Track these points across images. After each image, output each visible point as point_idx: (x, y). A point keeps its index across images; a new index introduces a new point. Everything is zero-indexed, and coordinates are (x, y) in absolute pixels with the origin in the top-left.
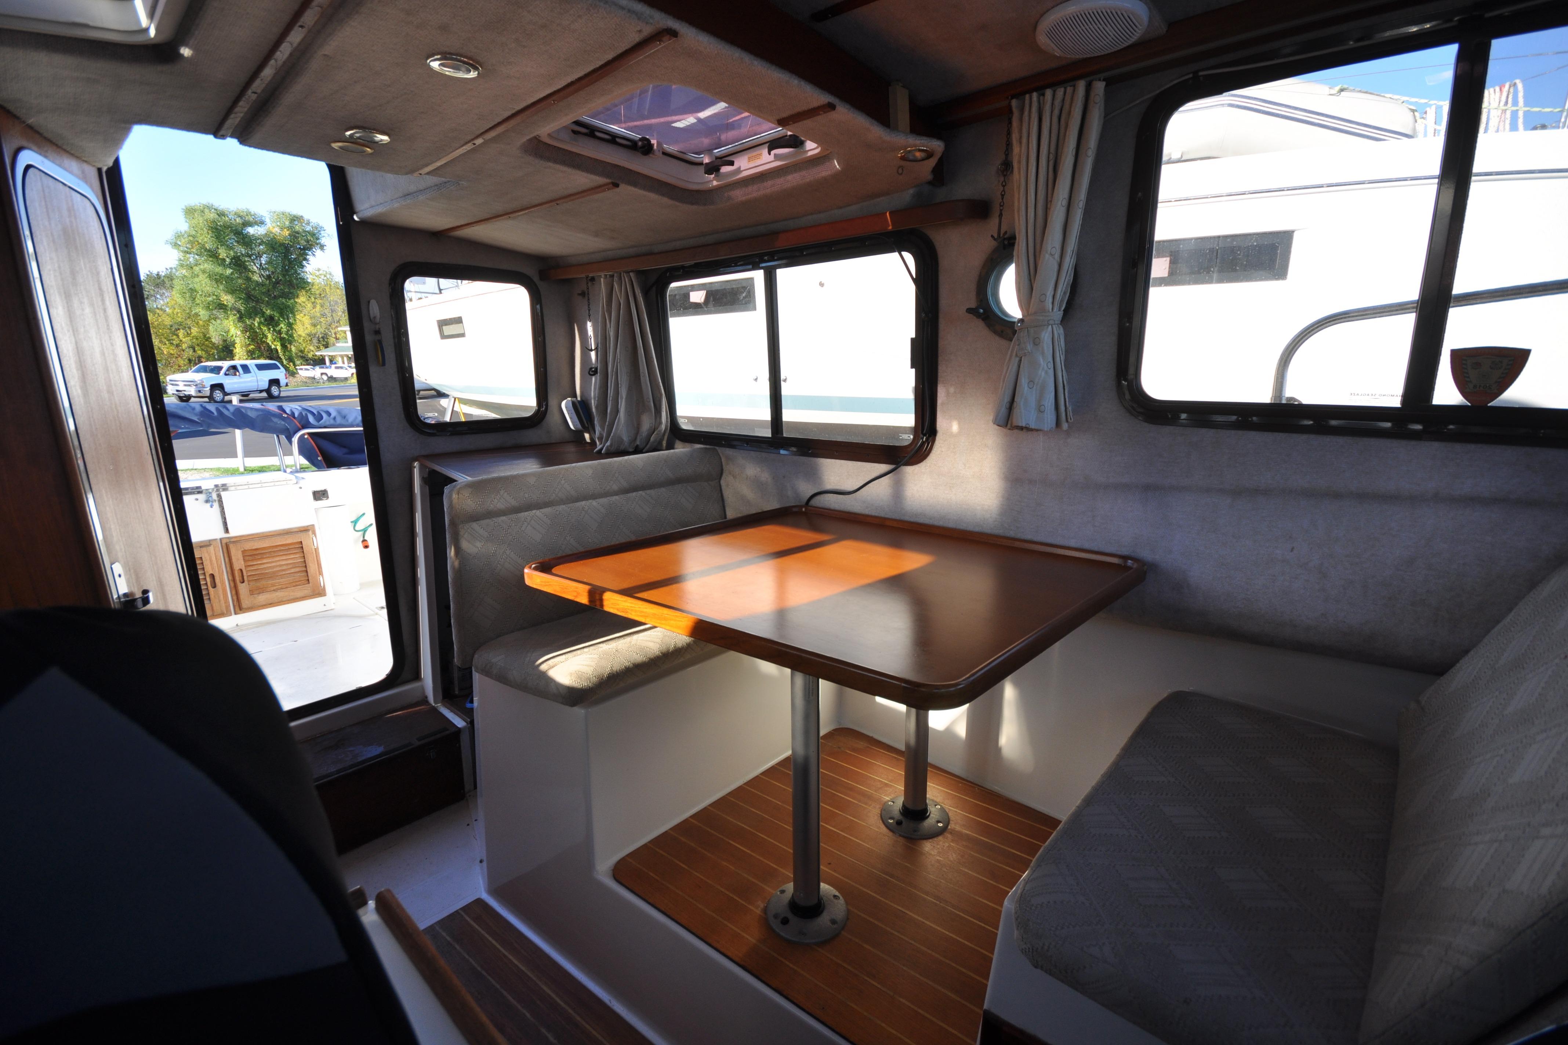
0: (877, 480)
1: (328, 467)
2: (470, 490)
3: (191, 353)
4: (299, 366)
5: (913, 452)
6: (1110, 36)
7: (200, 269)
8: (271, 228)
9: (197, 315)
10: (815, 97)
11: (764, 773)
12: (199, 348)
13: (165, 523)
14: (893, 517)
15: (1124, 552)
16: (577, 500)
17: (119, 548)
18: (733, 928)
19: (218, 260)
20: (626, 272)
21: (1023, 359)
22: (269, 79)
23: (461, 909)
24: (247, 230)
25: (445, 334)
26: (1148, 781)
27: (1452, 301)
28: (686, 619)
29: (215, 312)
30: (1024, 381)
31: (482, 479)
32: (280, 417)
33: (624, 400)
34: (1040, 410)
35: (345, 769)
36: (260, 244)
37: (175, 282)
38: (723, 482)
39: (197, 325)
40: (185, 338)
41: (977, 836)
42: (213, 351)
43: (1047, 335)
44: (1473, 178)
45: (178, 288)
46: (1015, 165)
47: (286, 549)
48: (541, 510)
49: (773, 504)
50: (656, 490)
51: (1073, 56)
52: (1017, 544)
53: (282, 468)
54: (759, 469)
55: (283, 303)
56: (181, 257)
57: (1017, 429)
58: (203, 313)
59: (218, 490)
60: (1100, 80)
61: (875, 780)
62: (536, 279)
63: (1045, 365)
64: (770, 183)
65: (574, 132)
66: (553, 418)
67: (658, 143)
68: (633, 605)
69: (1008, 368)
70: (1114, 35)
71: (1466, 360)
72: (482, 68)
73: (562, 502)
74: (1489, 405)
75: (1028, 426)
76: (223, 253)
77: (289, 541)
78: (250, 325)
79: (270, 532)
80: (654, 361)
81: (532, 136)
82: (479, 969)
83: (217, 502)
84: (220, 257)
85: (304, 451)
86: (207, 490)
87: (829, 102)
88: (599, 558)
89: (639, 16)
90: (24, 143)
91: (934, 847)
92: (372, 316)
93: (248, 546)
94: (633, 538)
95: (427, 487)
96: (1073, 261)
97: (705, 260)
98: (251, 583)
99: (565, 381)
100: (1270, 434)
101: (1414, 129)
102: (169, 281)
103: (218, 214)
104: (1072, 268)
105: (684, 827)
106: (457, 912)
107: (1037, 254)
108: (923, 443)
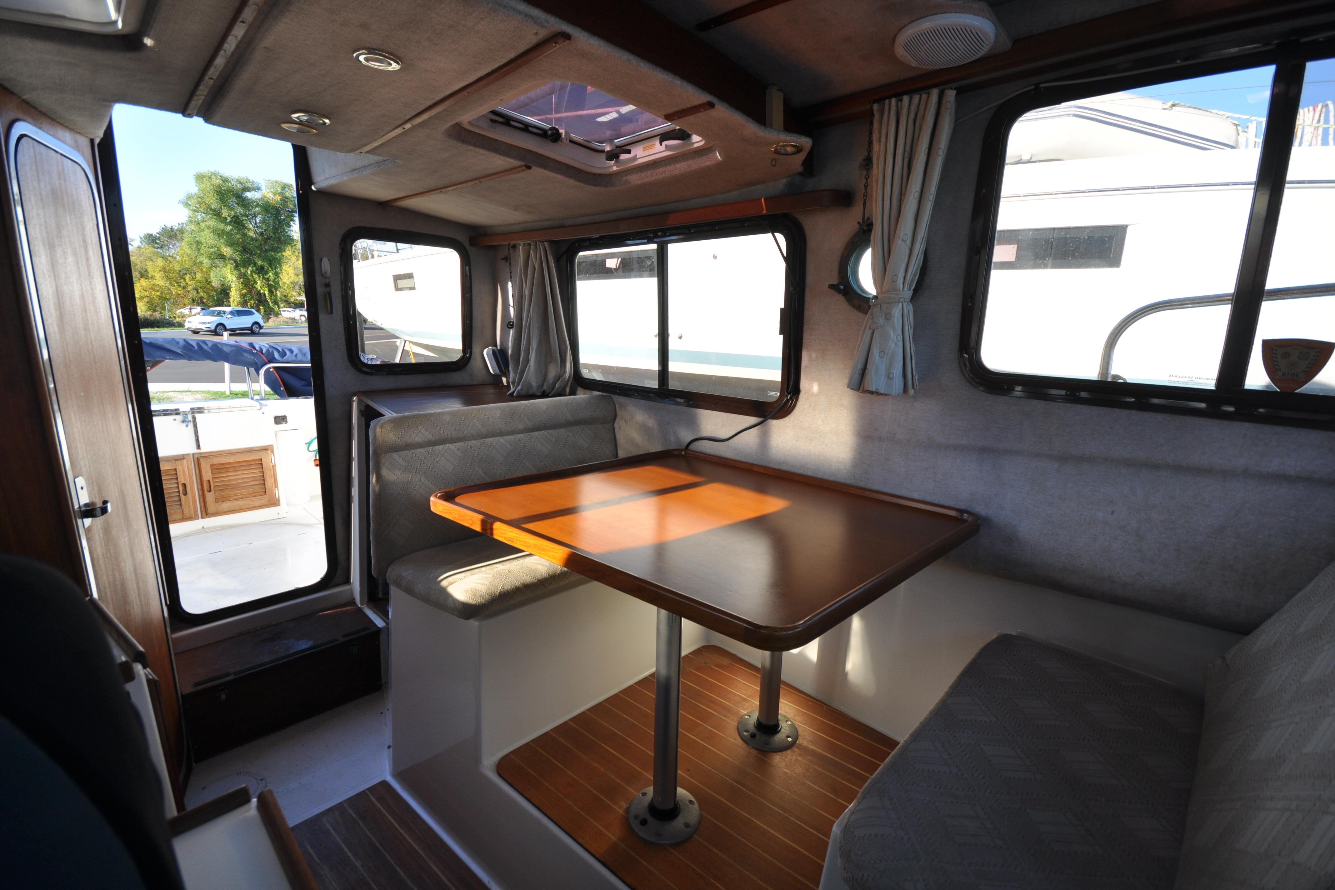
0: (747, 431)
1: (289, 397)
2: (392, 424)
3: (194, 294)
4: (282, 308)
5: (778, 408)
6: (960, 50)
7: (206, 226)
8: (266, 193)
9: (201, 263)
10: (696, 96)
11: (639, 683)
12: (202, 290)
13: (132, 442)
14: (760, 464)
15: (961, 506)
16: (486, 436)
17: (84, 464)
18: (598, 826)
19: (220, 219)
20: (541, 242)
21: (875, 332)
22: (222, 67)
23: (368, 789)
24: (246, 194)
25: (399, 287)
26: (971, 720)
27: (1265, 295)
28: (561, 551)
29: (216, 261)
30: (875, 351)
31: (404, 415)
32: (250, 352)
33: (534, 351)
34: (889, 377)
35: (278, 660)
36: (256, 207)
37: (185, 235)
38: (616, 425)
39: (201, 271)
40: (190, 281)
41: (822, 752)
42: (212, 293)
43: (898, 311)
44: (1287, 185)
45: (187, 240)
46: (875, 161)
47: (248, 464)
48: (454, 444)
49: (656, 447)
50: (557, 430)
51: (928, 67)
52: (867, 494)
53: (250, 396)
54: (647, 416)
55: (272, 256)
56: (191, 215)
57: (868, 393)
58: (206, 262)
59: (193, 413)
60: (951, 89)
61: (735, 695)
62: (467, 244)
63: (895, 338)
64: (661, 169)
65: (492, 121)
66: (475, 363)
67: (566, 132)
68: (518, 536)
69: (862, 339)
70: (964, 49)
71: (1276, 350)
72: (401, 62)
73: (474, 438)
74: (1296, 392)
75: (877, 391)
76: (225, 212)
77: (251, 458)
78: (244, 273)
79: (235, 450)
80: (561, 319)
81: (454, 122)
82: (378, 845)
83: (192, 422)
84: (223, 216)
85: (269, 381)
86: (184, 412)
87: (708, 101)
88: (498, 489)
89: (535, 20)
90: (20, 116)
91: (783, 759)
92: (323, 271)
93: (217, 461)
94: (535, 472)
95: (363, 419)
96: (923, 247)
97: (610, 234)
98: (217, 493)
99: (488, 332)
100: (1095, 408)
101: (1237, 141)
102: (180, 234)
103: (223, 180)
104: (922, 253)
105: (563, 729)
106: (364, 791)
107: (891, 239)
108: (788, 400)
